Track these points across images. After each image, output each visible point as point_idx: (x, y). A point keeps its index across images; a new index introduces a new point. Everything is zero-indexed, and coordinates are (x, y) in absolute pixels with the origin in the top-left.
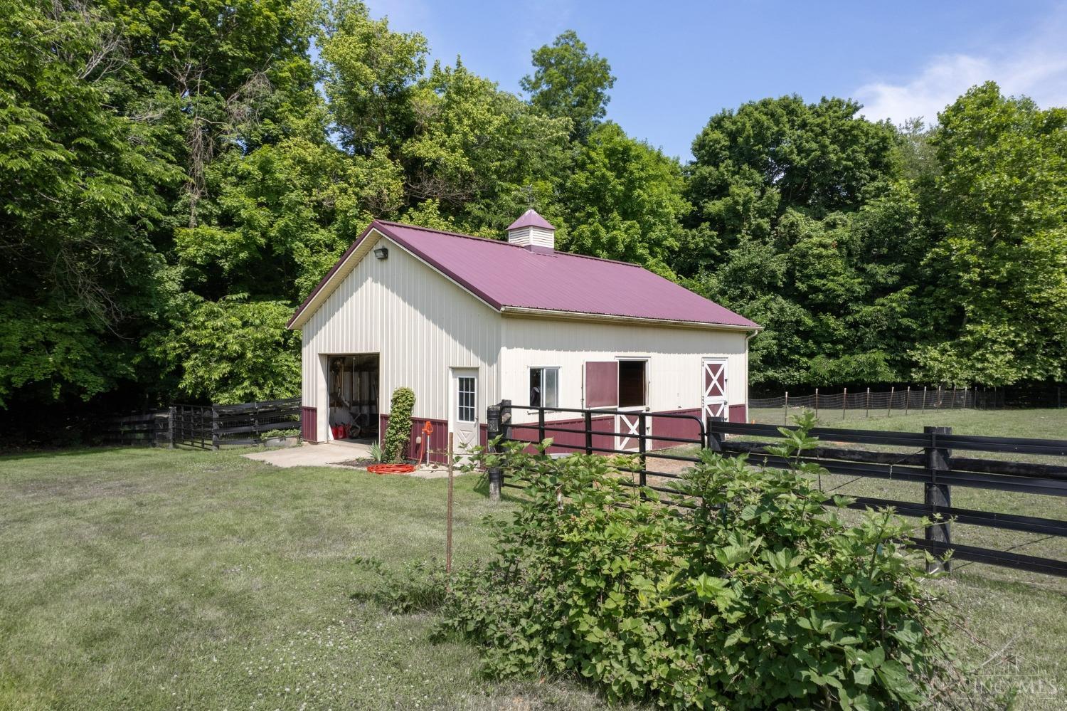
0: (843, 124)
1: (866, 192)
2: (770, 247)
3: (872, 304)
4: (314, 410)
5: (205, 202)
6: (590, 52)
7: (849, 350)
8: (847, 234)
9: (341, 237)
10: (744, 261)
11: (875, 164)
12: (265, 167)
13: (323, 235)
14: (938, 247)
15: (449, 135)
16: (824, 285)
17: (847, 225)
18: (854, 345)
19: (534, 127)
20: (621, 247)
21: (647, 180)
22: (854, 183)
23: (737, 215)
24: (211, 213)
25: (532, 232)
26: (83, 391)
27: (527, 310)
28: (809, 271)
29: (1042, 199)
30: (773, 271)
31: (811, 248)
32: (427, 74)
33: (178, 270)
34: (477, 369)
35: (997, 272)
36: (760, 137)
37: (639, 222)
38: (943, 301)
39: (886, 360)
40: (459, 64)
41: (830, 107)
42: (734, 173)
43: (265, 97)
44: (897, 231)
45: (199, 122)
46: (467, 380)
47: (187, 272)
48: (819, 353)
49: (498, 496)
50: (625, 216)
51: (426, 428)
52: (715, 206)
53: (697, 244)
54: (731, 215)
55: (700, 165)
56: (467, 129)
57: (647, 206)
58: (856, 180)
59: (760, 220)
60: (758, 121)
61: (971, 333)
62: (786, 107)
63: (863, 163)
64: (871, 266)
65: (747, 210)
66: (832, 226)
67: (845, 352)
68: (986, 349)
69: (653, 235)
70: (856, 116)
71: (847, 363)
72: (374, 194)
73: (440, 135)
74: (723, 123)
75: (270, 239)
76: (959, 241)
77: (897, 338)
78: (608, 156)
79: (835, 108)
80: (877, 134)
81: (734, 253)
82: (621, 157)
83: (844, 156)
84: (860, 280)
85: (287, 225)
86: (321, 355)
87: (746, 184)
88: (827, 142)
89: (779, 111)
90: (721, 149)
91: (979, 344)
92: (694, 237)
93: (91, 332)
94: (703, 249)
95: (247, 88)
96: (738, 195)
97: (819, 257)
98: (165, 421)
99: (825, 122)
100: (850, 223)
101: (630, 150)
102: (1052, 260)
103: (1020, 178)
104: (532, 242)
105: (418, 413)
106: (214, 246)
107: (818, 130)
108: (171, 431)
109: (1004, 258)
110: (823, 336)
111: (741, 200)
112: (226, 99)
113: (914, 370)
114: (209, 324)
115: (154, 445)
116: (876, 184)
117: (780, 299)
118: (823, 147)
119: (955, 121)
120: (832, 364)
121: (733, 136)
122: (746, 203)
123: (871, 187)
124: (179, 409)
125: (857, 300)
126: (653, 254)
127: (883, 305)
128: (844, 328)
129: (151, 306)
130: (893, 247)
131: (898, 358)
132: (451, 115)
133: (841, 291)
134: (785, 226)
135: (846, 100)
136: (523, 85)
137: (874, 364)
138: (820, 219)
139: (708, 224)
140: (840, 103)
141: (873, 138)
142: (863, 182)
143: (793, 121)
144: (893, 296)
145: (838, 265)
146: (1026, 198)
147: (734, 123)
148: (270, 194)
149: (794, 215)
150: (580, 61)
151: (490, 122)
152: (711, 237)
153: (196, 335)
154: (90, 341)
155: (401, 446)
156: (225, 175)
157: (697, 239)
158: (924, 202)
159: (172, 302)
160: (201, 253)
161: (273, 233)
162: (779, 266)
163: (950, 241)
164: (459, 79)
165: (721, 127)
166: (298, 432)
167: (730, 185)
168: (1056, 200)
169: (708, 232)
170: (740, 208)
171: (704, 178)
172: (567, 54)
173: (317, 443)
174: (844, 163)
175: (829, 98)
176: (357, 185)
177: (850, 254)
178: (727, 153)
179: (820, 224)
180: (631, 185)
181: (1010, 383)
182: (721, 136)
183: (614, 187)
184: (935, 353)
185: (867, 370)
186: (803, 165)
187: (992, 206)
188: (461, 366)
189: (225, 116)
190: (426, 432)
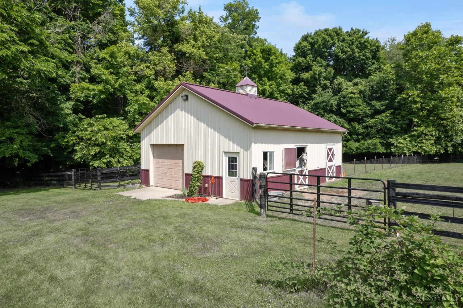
0: (361, 40)
1: (370, 70)
2: (330, 93)
3: (374, 118)
4: (148, 171)
5: (82, 72)
6: (250, 6)
7: (364, 139)
8: (363, 88)
9: (146, 88)
10: (319, 100)
11: (374, 57)
12: (112, 55)
13: (138, 87)
14: (404, 94)
15: (196, 42)
16: (353, 110)
17: (363, 84)
18: (366, 136)
19: (231, 39)
20: (268, 93)
21: (278, 63)
22: (365, 66)
23: (316, 79)
24: (85, 76)
25: (248, 87)
26: (29, 161)
27: (264, 125)
28: (347, 104)
29: (448, 74)
30: (332, 104)
31: (348, 94)
32: (186, 14)
33: (70, 103)
34: (238, 153)
35: (428, 105)
36: (325, 45)
37: (275, 82)
38: (404, 117)
39: (380, 143)
40: (200, 10)
41: (355, 32)
42: (313, 61)
43: (110, 22)
44: (384, 87)
45: (79, 34)
46: (233, 158)
47: (74, 105)
48: (351, 140)
49: (265, 215)
50: (269, 79)
51: (212, 180)
52: (306, 75)
53: (298, 92)
54: (313, 79)
55: (298, 57)
56: (204, 39)
57: (279, 75)
58: (366, 64)
59: (325, 82)
60: (324, 38)
61: (416, 131)
62: (336, 32)
63: (369, 57)
64: (374, 102)
65: (320, 77)
66: (356, 84)
67: (362, 139)
68: (422, 138)
69: (281, 88)
70: (366, 37)
71: (363, 144)
72: (162, 69)
73: (192, 42)
74: (307, 39)
75: (115, 89)
76: (412, 92)
77: (385, 133)
78: (262, 53)
79: (357, 33)
80: (375, 44)
81: (315, 96)
82: (268, 52)
83: (362, 54)
84: (369, 108)
85: (123, 83)
86: (151, 145)
87: (319, 66)
88: (354, 47)
89: (333, 34)
90: (307, 50)
91: (419, 136)
92: (297, 89)
93: (30, 133)
94: (301, 94)
95: (101, 18)
96: (316, 71)
97: (351, 98)
98: (70, 176)
99: (353, 39)
100: (364, 83)
101: (272, 50)
102: (451, 100)
103: (439, 65)
104: (248, 92)
105: (206, 172)
106: (89, 92)
107: (350, 43)
108: (73, 180)
109: (431, 99)
110: (353, 132)
111: (317, 73)
112: (91, 23)
113: (392, 147)
114: (89, 129)
115: (64, 187)
116: (374, 66)
117: (334, 116)
118: (353, 50)
119: (412, 40)
120: (357, 144)
121: (312, 45)
122: (320, 74)
123: (373, 67)
124: (77, 170)
125: (367, 116)
126: (281, 97)
127: (378, 118)
128: (362, 129)
129: (59, 121)
130: (382, 93)
131: (385, 142)
132: (197, 33)
133: (361, 113)
134: (336, 85)
135: (362, 30)
136: (220, 19)
137: (375, 145)
138: (351, 81)
139: (303, 83)
140: (359, 31)
141: (373, 46)
142: (369, 65)
143: (339, 38)
144: (383, 115)
145: (360, 102)
146: (441, 74)
147: (313, 39)
148: (114, 68)
149: (340, 80)
150: (245, 10)
151: (215, 36)
152: (305, 89)
153: (82, 134)
154: (30, 137)
155: (198, 189)
156: (92, 59)
157: (299, 90)
158: (397, 75)
159: (68, 118)
160: (83, 95)
161: (116, 86)
162: (334, 101)
163: (409, 91)
164: (200, 16)
165: (307, 40)
166: (140, 181)
167: (312, 66)
168: (453, 75)
169: (303, 87)
170: (317, 76)
171: (299, 63)
172: (240, 6)
173: (150, 186)
174: (361, 57)
175: (354, 28)
176: (154, 64)
177: (364, 97)
178: (310, 52)
179: (351, 84)
180: (272, 66)
181: (432, 153)
182: (307, 44)
183: (264, 67)
184: (401, 140)
185: (372, 147)
186: (344, 58)
187: (426, 77)
188: (230, 151)
189: (91, 31)
190: (212, 182)
